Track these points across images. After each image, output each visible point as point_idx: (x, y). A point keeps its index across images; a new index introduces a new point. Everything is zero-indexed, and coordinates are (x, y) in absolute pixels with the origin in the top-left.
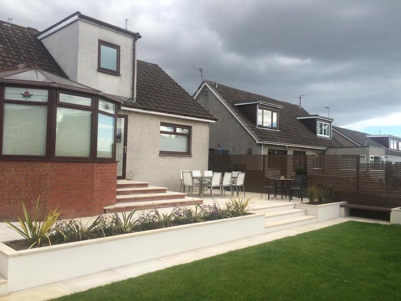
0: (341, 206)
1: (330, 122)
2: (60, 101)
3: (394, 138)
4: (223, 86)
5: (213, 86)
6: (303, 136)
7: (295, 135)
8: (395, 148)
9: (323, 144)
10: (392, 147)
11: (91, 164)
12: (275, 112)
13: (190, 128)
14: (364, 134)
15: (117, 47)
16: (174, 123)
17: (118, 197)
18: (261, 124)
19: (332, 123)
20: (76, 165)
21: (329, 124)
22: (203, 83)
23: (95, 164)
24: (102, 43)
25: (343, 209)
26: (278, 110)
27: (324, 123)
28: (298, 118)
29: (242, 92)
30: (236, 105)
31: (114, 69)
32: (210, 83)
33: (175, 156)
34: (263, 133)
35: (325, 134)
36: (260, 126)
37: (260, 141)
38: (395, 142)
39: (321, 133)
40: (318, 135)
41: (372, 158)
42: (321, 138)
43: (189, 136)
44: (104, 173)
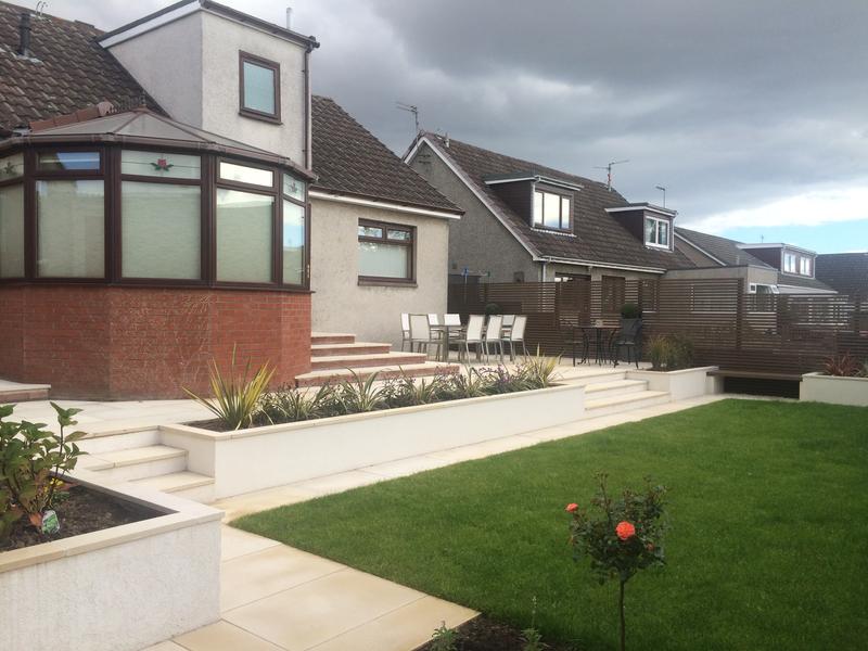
0: (708, 374)
1: (670, 218)
2: (222, 177)
3: (791, 250)
4: (460, 143)
5: (441, 143)
6: (619, 246)
7: (605, 244)
8: (793, 270)
9: (658, 262)
10: (786, 268)
11: (275, 296)
12: (567, 197)
13: (412, 230)
14: (733, 243)
15: (273, 66)
16: (383, 220)
17: (314, 359)
18: (540, 222)
19: (674, 220)
20: (252, 297)
21: (668, 222)
22: (420, 137)
23: (283, 296)
24: (245, 57)
25: (712, 379)
26: (572, 194)
27: (658, 220)
28: (608, 210)
29: (496, 157)
30: (487, 183)
31: (270, 110)
32: (434, 138)
33: (387, 286)
34: (545, 240)
35: (660, 243)
36: (538, 226)
37: (541, 256)
38: (793, 258)
39: (653, 241)
40: (648, 244)
41: (753, 288)
42: (653, 251)
43: (410, 246)
44: (293, 313)
